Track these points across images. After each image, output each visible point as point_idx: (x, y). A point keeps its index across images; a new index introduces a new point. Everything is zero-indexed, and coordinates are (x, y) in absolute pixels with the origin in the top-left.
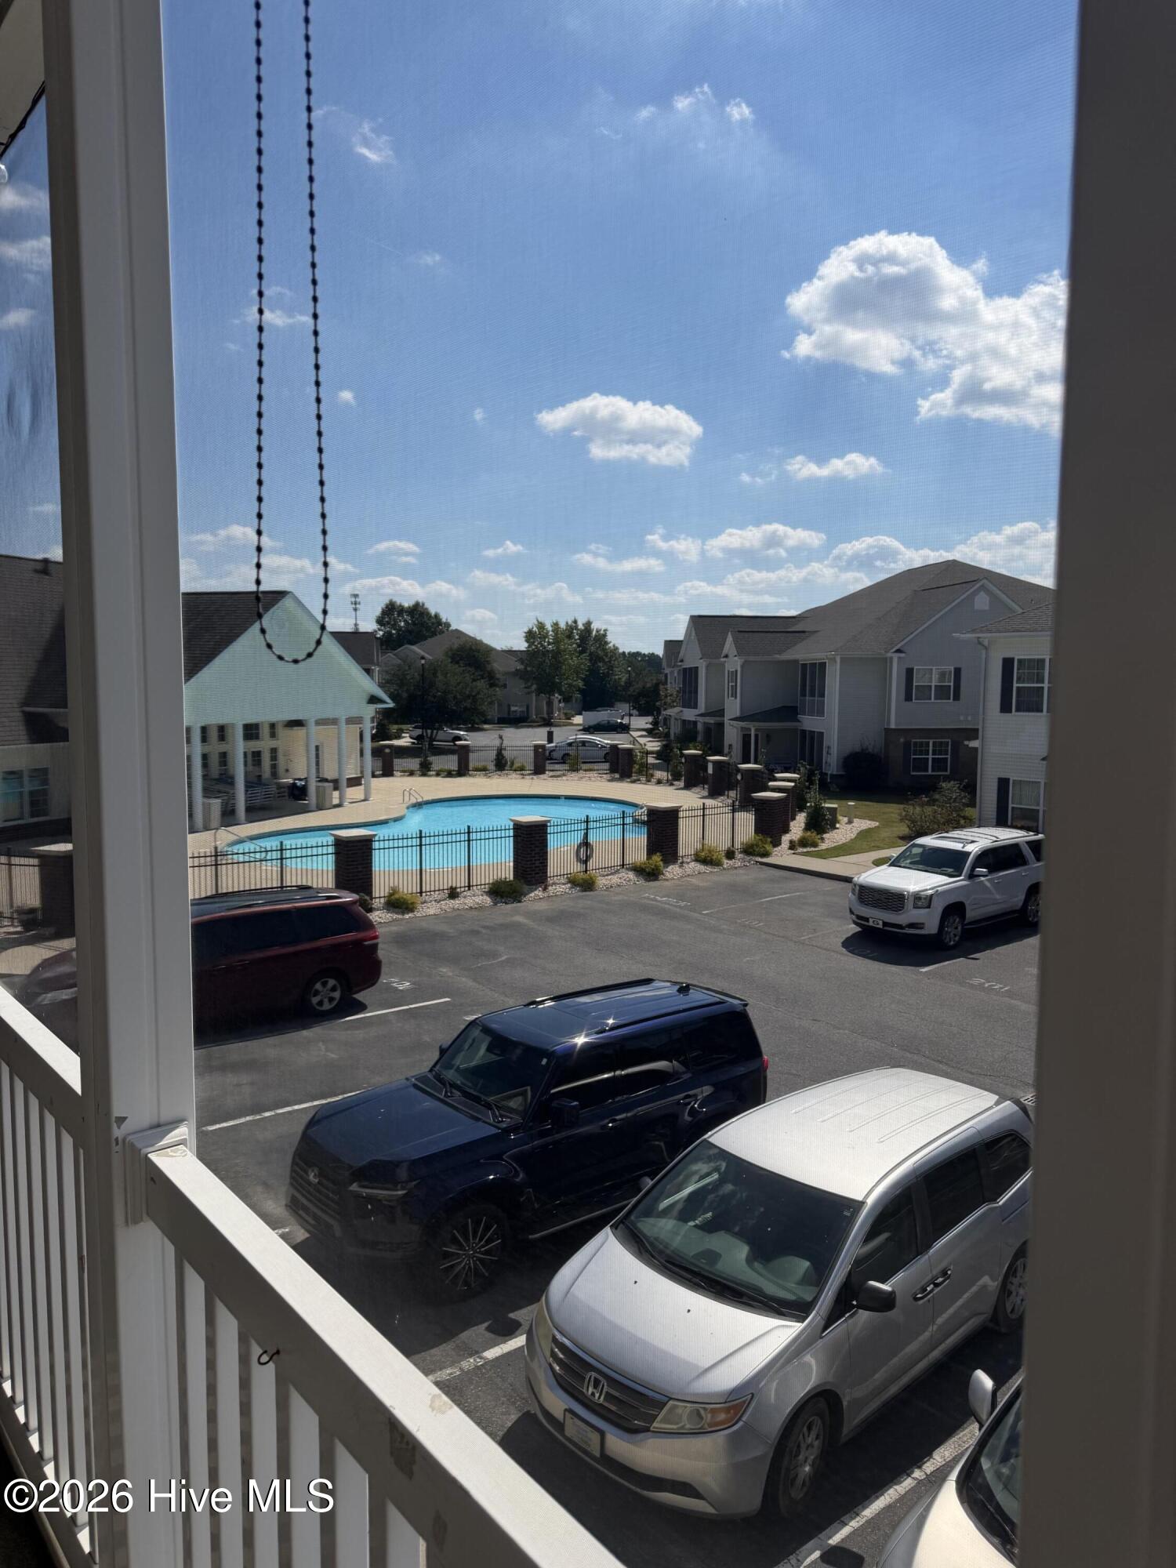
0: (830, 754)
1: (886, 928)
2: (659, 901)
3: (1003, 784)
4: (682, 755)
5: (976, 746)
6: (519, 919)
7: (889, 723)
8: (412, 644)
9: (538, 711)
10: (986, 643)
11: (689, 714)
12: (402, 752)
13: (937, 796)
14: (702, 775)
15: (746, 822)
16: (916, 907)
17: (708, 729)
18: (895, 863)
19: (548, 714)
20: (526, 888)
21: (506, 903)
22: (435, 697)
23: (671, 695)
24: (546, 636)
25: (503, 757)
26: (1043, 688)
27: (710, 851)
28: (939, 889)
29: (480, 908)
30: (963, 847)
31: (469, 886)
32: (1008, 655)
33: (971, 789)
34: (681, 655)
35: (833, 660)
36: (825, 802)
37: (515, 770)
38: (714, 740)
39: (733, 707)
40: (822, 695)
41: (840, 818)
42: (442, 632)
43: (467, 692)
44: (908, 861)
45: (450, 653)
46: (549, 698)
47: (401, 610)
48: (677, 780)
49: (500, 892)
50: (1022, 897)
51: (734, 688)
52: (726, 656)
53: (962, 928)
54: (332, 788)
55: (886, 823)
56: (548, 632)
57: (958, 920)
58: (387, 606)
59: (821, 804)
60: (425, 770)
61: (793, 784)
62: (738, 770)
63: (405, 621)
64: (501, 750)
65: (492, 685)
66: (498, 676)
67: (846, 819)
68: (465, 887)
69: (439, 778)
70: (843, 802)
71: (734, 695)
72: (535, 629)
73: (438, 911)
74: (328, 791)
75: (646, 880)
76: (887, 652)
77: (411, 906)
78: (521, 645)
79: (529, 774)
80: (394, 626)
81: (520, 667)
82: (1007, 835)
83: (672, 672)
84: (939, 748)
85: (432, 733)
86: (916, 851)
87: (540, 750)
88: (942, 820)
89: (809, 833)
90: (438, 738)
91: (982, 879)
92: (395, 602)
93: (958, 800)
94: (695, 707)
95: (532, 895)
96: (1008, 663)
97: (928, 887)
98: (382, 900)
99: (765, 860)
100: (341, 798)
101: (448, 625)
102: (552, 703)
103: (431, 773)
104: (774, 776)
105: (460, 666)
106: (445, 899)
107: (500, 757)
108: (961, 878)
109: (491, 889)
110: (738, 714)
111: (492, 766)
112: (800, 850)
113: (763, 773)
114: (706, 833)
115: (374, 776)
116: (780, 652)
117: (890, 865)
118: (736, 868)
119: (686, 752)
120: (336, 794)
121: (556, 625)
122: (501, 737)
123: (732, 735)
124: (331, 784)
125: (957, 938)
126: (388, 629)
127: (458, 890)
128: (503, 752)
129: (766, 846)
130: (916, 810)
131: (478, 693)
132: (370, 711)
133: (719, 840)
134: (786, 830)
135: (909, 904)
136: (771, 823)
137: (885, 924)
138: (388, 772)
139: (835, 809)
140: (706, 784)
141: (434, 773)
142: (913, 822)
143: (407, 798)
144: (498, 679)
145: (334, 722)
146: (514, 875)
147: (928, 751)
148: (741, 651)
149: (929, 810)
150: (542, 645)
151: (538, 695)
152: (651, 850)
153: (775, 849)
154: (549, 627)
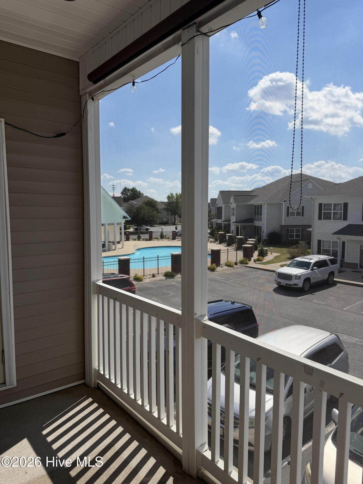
0: (264, 233)
1: (286, 285)
2: (216, 278)
3: (319, 242)
4: (218, 234)
5: (311, 230)
6: (174, 283)
7: (282, 223)
8: (133, 200)
9: (171, 221)
10: (314, 199)
11: (219, 221)
12: (131, 233)
13: (298, 246)
14: (224, 240)
15: (240, 254)
16: (296, 279)
17: (225, 225)
18: (288, 266)
19: (174, 221)
20: (175, 274)
21: (170, 279)
22: (141, 216)
23: (213, 215)
24: (173, 198)
25: (163, 235)
26: (331, 212)
27: (230, 263)
28: (303, 273)
29: (162, 280)
30: (309, 261)
31: (158, 274)
32: (320, 202)
33: (309, 243)
34: (216, 203)
35: (264, 204)
36: (264, 248)
37: (167, 239)
38: (227, 229)
39: (233, 219)
40: (261, 215)
41: (268, 252)
42: (141, 197)
43: (151, 215)
44: (292, 265)
45: (144, 203)
46: (175, 216)
47: (129, 190)
48: (216, 241)
49: (168, 275)
50: (327, 276)
51: (234, 213)
52: (231, 203)
53: (310, 286)
54: (113, 244)
55: (283, 254)
56: (174, 196)
57: (308, 283)
58: (124, 189)
59: (263, 248)
60: (139, 238)
61: (254, 242)
62: (236, 238)
63: (130, 193)
64: (162, 232)
65: (158, 213)
66: (159, 210)
67: (270, 253)
68: (157, 274)
69: (143, 241)
70: (269, 248)
71: (234, 215)
72: (170, 195)
73: (149, 281)
74: (111, 245)
75: (211, 272)
76: (281, 201)
77: (141, 280)
78: (166, 200)
79: (171, 240)
80: (126, 195)
81: (166, 207)
82: (323, 257)
83: (213, 208)
84: (298, 231)
85: (140, 227)
86: (295, 262)
87: (174, 232)
88: (300, 253)
89: (260, 257)
90: (142, 229)
91: (315, 270)
92: (127, 187)
93: (305, 247)
94: (221, 219)
95: (177, 276)
96: (320, 205)
97: (299, 273)
98: (133, 278)
99: (247, 265)
100: (115, 247)
101: (143, 194)
102: (176, 218)
103: (141, 240)
104: (248, 240)
105: (148, 207)
106: (151, 278)
107: (162, 235)
108: (309, 270)
109: (165, 274)
110: (235, 221)
111: (159, 237)
112: (257, 262)
113: (244, 239)
114: (229, 258)
115: (125, 241)
116: (248, 202)
117: (287, 266)
118: (238, 268)
119: (219, 233)
120: (114, 246)
121: (177, 194)
122: (162, 229)
123: (233, 227)
124: (112, 243)
125: (308, 288)
126: (124, 196)
127: (155, 275)
128: (163, 233)
129: (247, 261)
130: (292, 250)
131: (154, 215)
132: (123, 221)
133: (232, 259)
134: (252, 256)
135: (294, 278)
136: (248, 254)
137: (286, 284)
138: (128, 239)
139: (267, 250)
140: (226, 242)
141: (142, 240)
142: (292, 253)
143: (135, 247)
144: (159, 211)
145: (113, 224)
146: (171, 270)
147: (294, 232)
148: (235, 202)
149: (296, 250)
150: (172, 200)
151: (171, 215)
152: (212, 263)
153: (250, 262)
154: (175, 195)
